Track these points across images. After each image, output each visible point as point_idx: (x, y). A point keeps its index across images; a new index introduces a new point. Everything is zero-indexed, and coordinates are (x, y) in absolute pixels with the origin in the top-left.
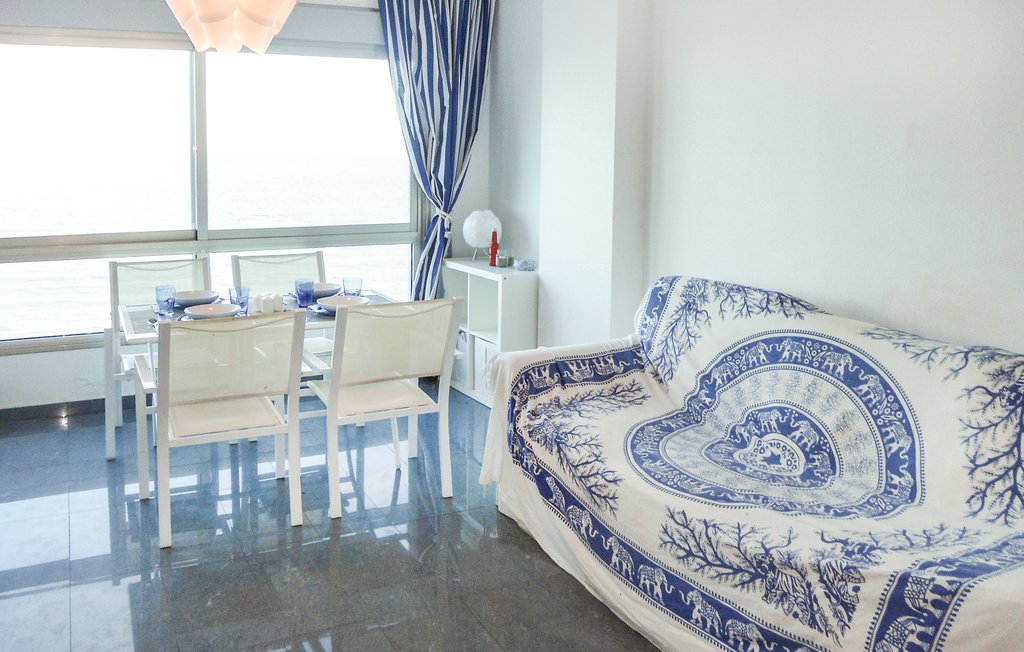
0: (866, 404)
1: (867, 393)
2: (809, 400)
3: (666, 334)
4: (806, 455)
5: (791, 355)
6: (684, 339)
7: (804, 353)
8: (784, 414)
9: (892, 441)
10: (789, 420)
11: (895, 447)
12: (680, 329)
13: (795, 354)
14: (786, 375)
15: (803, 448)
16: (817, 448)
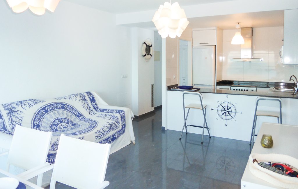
0: (68, 110)
1: (67, 108)
2: (60, 115)
3: (10, 122)
4: (67, 123)
5: (50, 109)
6: (18, 120)
7: (52, 107)
8: (58, 120)
9: (75, 113)
10: (60, 120)
11: (76, 114)
12: (14, 118)
13: (51, 109)
14: (52, 113)
15: (66, 123)
16: (68, 121)
